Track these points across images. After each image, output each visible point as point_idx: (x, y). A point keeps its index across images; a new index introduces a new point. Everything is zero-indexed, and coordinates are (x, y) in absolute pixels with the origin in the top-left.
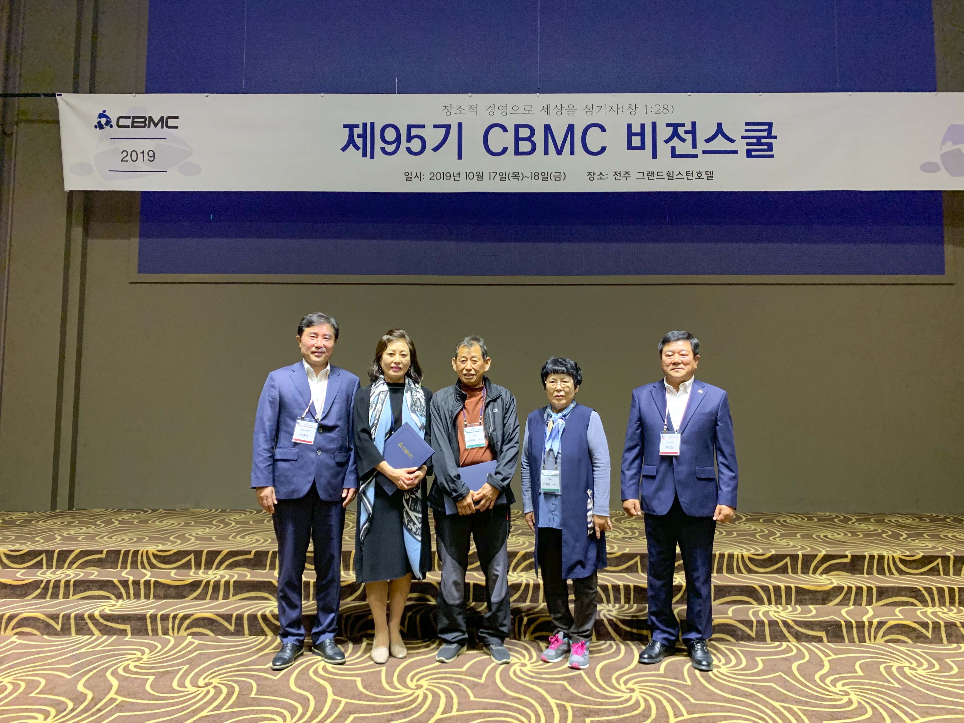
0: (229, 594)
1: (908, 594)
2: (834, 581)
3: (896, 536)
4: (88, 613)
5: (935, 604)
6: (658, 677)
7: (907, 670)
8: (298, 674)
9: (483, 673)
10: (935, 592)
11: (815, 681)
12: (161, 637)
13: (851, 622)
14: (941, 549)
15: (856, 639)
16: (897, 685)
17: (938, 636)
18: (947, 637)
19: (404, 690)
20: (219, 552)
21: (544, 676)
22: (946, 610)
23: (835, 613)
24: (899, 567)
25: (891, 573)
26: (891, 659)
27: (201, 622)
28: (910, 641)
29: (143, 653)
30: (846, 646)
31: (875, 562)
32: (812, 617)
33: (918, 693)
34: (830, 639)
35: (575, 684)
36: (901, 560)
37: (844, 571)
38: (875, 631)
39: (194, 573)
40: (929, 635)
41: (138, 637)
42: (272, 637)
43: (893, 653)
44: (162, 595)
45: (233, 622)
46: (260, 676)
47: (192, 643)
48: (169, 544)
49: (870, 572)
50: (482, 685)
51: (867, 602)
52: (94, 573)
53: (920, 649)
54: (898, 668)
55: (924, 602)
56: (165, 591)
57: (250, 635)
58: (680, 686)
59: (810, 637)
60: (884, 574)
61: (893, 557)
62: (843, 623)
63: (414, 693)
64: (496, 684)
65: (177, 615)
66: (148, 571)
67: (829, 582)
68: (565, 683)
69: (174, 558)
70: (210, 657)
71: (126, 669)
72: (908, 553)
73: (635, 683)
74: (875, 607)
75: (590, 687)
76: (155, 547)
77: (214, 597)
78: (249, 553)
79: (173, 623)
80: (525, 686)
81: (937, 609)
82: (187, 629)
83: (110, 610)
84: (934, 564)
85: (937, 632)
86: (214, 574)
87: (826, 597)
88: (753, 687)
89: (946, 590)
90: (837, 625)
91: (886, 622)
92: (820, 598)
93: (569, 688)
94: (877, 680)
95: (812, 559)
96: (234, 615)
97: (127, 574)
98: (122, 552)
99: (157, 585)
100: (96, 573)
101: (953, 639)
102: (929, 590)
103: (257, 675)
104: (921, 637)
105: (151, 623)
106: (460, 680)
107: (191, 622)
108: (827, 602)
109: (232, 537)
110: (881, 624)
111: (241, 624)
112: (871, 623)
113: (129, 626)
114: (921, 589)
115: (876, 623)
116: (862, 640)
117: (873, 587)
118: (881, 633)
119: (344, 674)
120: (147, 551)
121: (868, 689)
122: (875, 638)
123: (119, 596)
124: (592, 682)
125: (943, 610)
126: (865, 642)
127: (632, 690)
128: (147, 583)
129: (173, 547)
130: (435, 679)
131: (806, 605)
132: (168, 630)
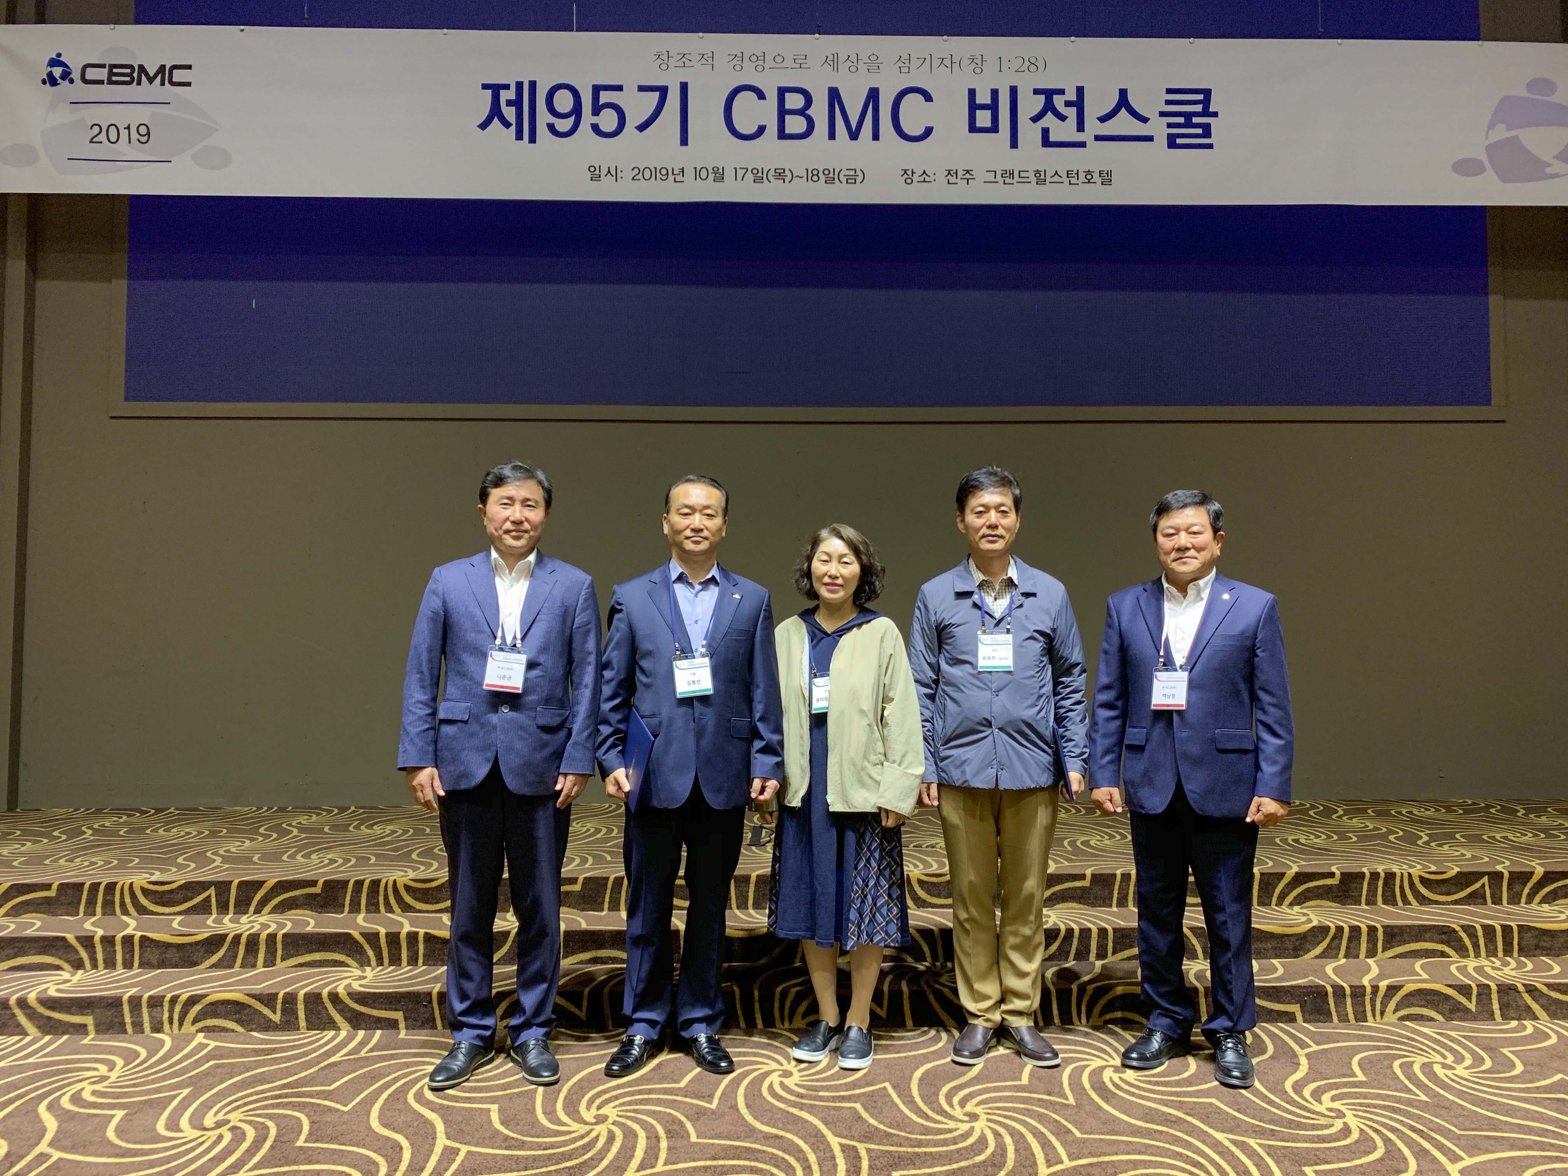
0: (275, 957)
1: (1436, 937)
2: (1312, 916)
3: (1412, 839)
4: (16, 996)
5: (1480, 952)
6: (1017, 1091)
7: (1437, 1068)
8: (387, 1100)
9: (716, 1090)
10: (1480, 933)
11: (1286, 1092)
12: (148, 1037)
13: (1342, 987)
14: (1487, 859)
15: (1351, 1016)
16: (1424, 1098)
17: (1486, 1008)
18: (1501, 1009)
19: (574, 1126)
20: (261, 884)
21: (821, 1094)
22: (1498, 963)
23: (1315, 973)
24: (1419, 891)
25: (1406, 901)
26: (1411, 1049)
27: (221, 1009)
28: (1439, 1017)
29: (112, 1066)
30: (1334, 1028)
31: (1381, 883)
32: (1278, 979)
33: (1459, 1111)
34: (1307, 1017)
35: (875, 1108)
36: (1423, 880)
37: (1328, 900)
38: (1381, 1003)
39: (214, 922)
40: (1472, 1006)
41: (107, 1036)
42: (348, 1031)
43: (1413, 1040)
44: (155, 962)
45: (279, 1006)
46: (319, 1105)
47: (204, 1046)
48: (174, 870)
49: (1371, 901)
50: (713, 1112)
51: (1367, 951)
52: (34, 924)
53: (1458, 1030)
54: (1424, 1065)
55: (1462, 951)
56: (161, 953)
57: (309, 1029)
58: (1057, 1107)
59: (1274, 1014)
60: (1395, 904)
61: (1409, 874)
62: (1330, 989)
63: (591, 1131)
64: (738, 1110)
65: (178, 996)
66: (134, 918)
67: (1304, 919)
68: (858, 1106)
69: (179, 896)
70: (233, 1070)
71: (76, 1099)
72: (1433, 868)
73: (978, 1105)
74: (1381, 959)
75: (902, 1112)
76: (148, 876)
77: (249, 963)
78: (314, 883)
79: (171, 1012)
80: (787, 1112)
81: (1483, 962)
82: (195, 1021)
83: (58, 991)
84: (1477, 885)
85: (1485, 1002)
86: (250, 922)
87: (1300, 944)
88: (1180, 1106)
89: (1498, 929)
90: (1319, 993)
91: (1401, 987)
92: (1290, 946)
93: (865, 1115)
94: (1389, 1089)
95: (1276, 881)
96: (281, 996)
97: (93, 924)
98: (87, 886)
99: (147, 944)
100: (38, 924)
101: (1512, 1013)
102: (1470, 930)
103: (313, 1104)
104: (1459, 1010)
105: (131, 1011)
106: (673, 1104)
107: (203, 1008)
108: (1301, 953)
109: (288, 857)
110: (1393, 989)
111: (292, 1009)
112: (1375, 989)
113: (91, 1018)
114: (1458, 928)
115: (1385, 988)
116: (1361, 1017)
117: (1378, 926)
118: (1392, 1005)
119: (469, 1098)
120: (132, 884)
121: (1375, 1106)
122: (1382, 1013)
123: (78, 965)
124: (904, 1103)
125: (1493, 963)
126: (1367, 1021)
127: (974, 1117)
128: (128, 941)
129: (176, 877)
130: (630, 1103)
131: (1266, 958)
132: (162, 1024)
